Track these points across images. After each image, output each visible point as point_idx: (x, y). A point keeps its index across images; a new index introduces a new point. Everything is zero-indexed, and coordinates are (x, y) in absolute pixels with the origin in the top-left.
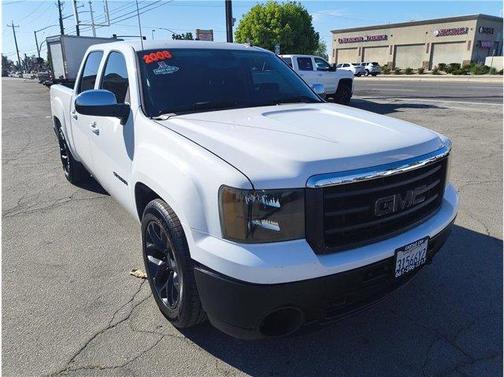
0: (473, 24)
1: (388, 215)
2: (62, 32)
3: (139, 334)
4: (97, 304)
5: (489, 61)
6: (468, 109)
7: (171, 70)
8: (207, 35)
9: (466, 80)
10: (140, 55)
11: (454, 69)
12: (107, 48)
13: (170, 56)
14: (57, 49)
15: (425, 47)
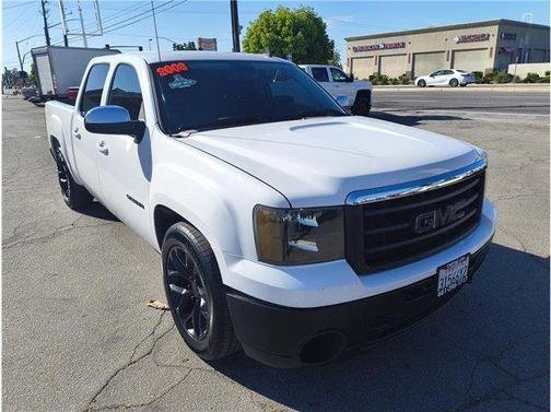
0: (494, 30)
1: (430, 232)
2: (48, 42)
3: (164, 369)
4: (115, 339)
5: (513, 69)
6: (494, 120)
7: (188, 83)
8: (210, 44)
9: (489, 89)
10: (154, 68)
11: (478, 78)
12: (113, 60)
13: (186, 69)
14: (43, 62)
15: (446, 54)
